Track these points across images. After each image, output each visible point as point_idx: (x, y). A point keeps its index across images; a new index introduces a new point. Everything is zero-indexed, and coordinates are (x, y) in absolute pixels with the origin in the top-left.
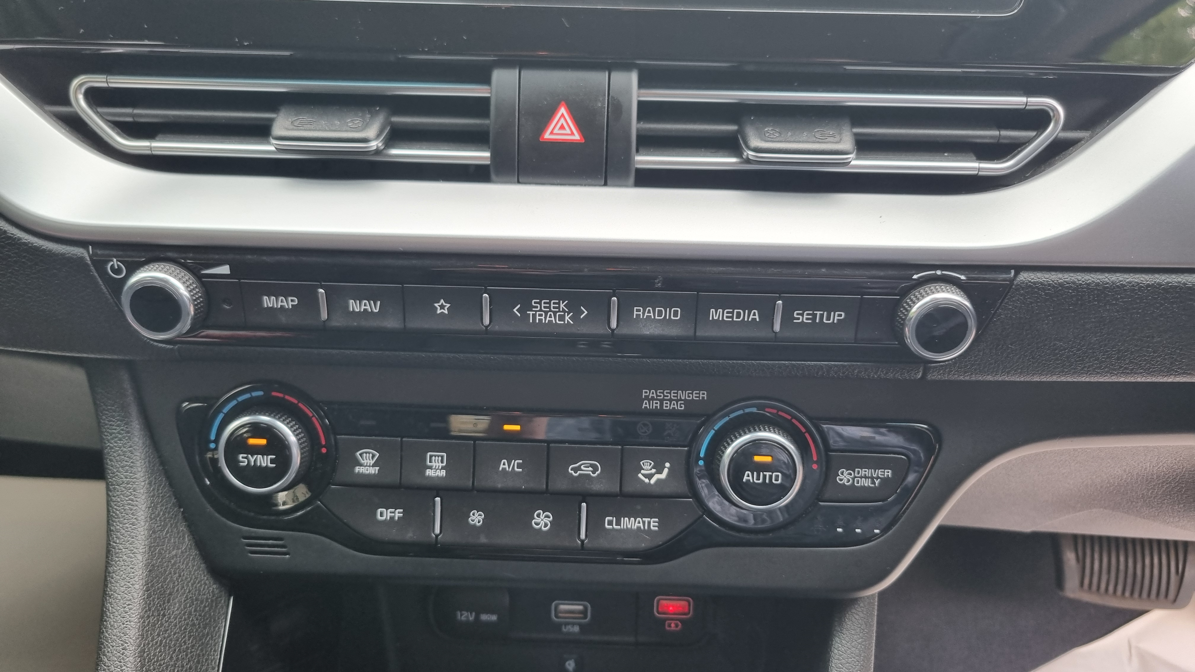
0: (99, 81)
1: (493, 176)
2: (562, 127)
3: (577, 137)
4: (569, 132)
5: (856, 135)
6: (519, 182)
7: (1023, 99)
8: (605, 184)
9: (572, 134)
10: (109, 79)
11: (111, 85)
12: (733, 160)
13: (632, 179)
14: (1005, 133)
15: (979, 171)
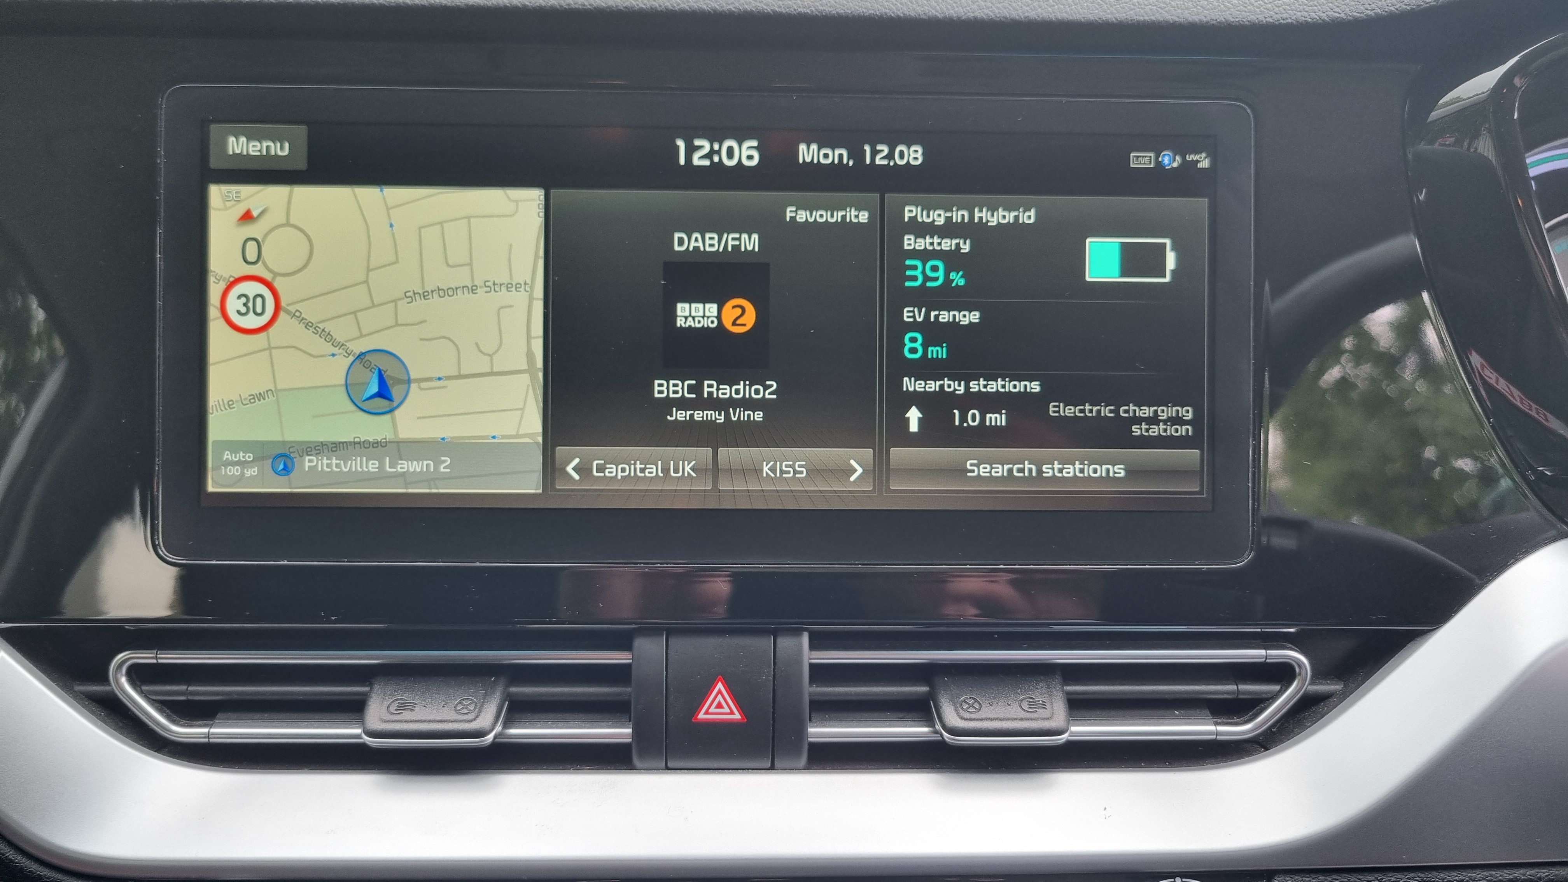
0: (146, 657)
1: (636, 761)
2: (719, 706)
3: (737, 716)
4: (728, 711)
5: (1068, 693)
6: (667, 768)
7: (1263, 652)
8: (772, 768)
9: (732, 713)
10: (159, 654)
11: (160, 661)
12: (925, 730)
13: (804, 760)
14: (1243, 687)
15: (1217, 735)
